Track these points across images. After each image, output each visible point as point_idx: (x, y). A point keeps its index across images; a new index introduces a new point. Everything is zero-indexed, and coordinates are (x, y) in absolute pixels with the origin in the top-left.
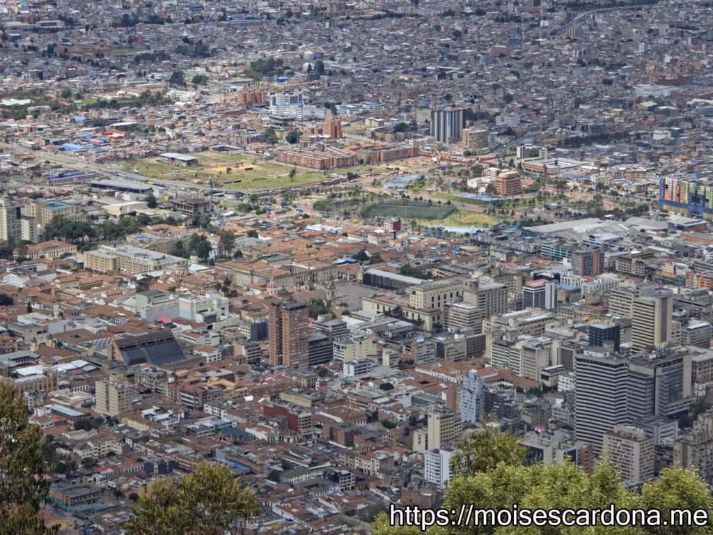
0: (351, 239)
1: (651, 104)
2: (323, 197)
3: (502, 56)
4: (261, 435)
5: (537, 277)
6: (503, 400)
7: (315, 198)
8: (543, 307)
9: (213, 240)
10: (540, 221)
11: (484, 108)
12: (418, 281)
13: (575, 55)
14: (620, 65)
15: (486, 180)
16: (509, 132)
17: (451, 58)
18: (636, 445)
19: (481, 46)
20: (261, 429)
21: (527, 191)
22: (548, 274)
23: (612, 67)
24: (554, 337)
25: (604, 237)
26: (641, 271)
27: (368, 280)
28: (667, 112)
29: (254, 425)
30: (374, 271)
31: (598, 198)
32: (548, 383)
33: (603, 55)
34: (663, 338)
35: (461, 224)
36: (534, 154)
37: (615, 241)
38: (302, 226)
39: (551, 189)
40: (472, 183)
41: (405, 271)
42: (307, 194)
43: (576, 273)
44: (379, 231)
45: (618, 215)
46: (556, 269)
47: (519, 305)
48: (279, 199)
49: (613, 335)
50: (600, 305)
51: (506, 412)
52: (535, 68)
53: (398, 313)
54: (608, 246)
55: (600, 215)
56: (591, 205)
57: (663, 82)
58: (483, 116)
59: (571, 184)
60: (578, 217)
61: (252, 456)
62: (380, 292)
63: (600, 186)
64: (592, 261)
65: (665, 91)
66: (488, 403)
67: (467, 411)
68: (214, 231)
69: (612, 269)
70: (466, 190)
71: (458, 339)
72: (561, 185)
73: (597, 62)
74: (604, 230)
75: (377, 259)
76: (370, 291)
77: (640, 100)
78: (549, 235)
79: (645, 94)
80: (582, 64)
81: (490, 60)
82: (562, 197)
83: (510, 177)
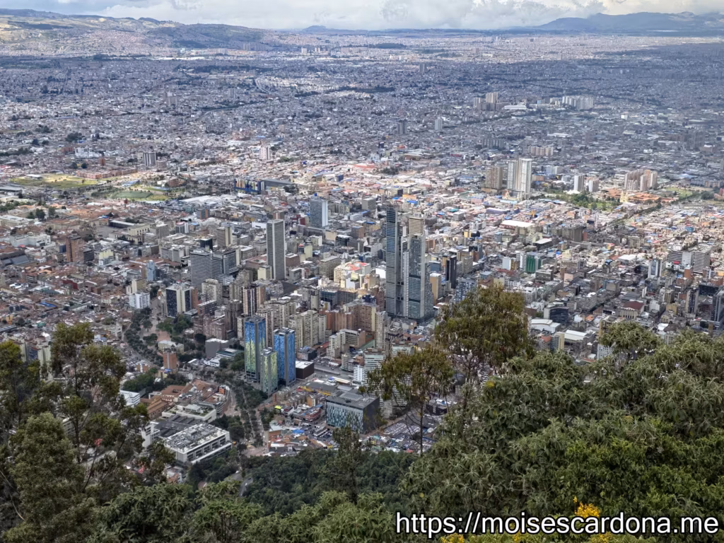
0: (106, 208)
1: (233, 148)
2: (96, 191)
3: (175, 130)
4: (62, 292)
5: (182, 221)
6: (163, 272)
7: (92, 191)
8: (183, 232)
9: (46, 211)
10: (186, 198)
11: (166, 152)
12: (133, 224)
13: (205, 129)
14: (222, 133)
15: (165, 181)
16: (176, 161)
17: (154, 131)
18: (215, 286)
19: (167, 126)
20: (61, 289)
21: (181, 185)
22: (187, 219)
23: (219, 134)
24: (187, 244)
25: (210, 203)
26: (225, 216)
27: (112, 225)
28: (239, 152)
29: (58, 287)
30: (114, 221)
31: (210, 187)
32: (184, 263)
33: (215, 129)
34: (229, 243)
35: (153, 200)
36: (185, 170)
37: (214, 205)
38: (86, 204)
39: (192, 184)
40: (159, 183)
41: (127, 221)
42: (89, 189)
43: (198, 218)
44: (119, 204)
45: (218, 194)
46: (190, 217)
47: (173, 233)
48: (77, 192)
49: (210, 243)
50: (206, 231)
51: (165, 276)
52: (188, 134)
53: (123, 238)
54: (212, 207)
55: (210, 194)
56: (207, 190)
57: (239, 139)
58: (165, 155)
59: (200, 182)
60: (201, 195)
61: (57, 301)
62: (116, 230)
63: (211, 182)
64: (205, 212)
65: (239, 143)
66: (158, 274)
67: (150, 276)
68: (47, 207)
69: (213, 216)
70: (157, 185)
71: (147, 248)
72: (196, 182)
73: (213, 132)
74: (211, 200)
75: (116, 216)
76: (112, 229)
77: (229, 147)
78: (189, 203)
79: (232, 145)
80: (207, 132)
81: (170, 131)
82: (196, 187)
83: (174, 180)
